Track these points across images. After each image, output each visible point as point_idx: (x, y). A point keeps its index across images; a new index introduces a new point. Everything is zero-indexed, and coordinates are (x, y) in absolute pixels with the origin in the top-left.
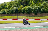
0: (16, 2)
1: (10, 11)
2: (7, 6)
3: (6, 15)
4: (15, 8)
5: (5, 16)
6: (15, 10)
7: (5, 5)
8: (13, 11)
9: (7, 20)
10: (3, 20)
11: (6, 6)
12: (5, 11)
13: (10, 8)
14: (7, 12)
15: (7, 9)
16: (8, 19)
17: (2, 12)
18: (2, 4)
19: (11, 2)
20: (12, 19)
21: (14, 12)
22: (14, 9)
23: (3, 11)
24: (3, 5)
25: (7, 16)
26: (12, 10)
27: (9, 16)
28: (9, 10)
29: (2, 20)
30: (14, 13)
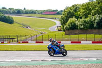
0: (99, 3)
1: (87, 23)
2: (81, 12)
3: (77, 31)
4: (97, 18)
5: (75, 34)
6: (96, 21)
7: (76, 11)
8: (93, 25)
9: (80, 43)
10: (72, 43)
11: (79, 13)
12: (76, 23)
13: (86, 18)
14: (81, 25)
15: (81, 18)
16: (82, 42)
17: (69, 25)
18: (70, 8)
19: (88, 4)
20: (91, 42)
21: (95, 25)
22: (95, 19)
23: (71, 23)
24: (71, 11)
25: (80, 34)
26: (91, 22)
27: (85, 35)
28: (85, 22)
29: (70, 42)
30: (95, 28)
